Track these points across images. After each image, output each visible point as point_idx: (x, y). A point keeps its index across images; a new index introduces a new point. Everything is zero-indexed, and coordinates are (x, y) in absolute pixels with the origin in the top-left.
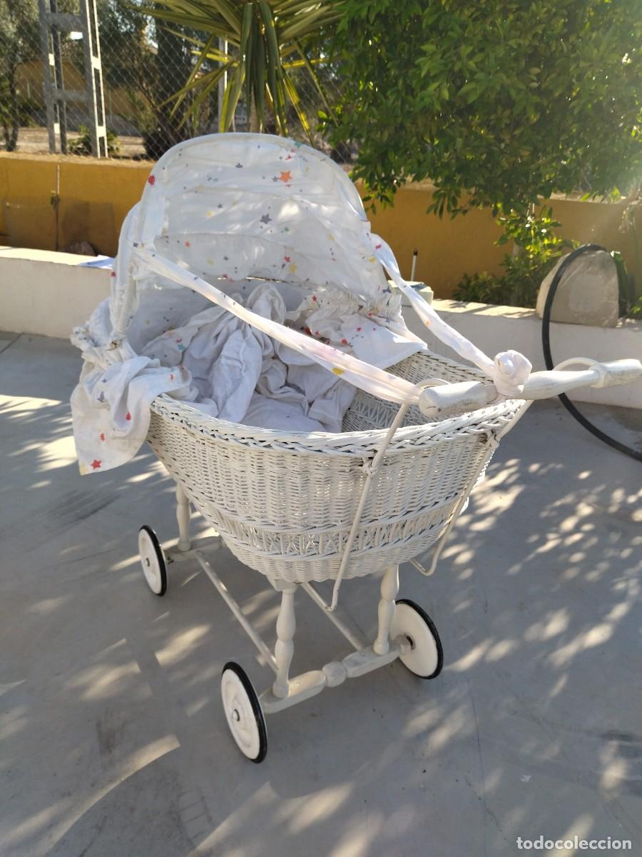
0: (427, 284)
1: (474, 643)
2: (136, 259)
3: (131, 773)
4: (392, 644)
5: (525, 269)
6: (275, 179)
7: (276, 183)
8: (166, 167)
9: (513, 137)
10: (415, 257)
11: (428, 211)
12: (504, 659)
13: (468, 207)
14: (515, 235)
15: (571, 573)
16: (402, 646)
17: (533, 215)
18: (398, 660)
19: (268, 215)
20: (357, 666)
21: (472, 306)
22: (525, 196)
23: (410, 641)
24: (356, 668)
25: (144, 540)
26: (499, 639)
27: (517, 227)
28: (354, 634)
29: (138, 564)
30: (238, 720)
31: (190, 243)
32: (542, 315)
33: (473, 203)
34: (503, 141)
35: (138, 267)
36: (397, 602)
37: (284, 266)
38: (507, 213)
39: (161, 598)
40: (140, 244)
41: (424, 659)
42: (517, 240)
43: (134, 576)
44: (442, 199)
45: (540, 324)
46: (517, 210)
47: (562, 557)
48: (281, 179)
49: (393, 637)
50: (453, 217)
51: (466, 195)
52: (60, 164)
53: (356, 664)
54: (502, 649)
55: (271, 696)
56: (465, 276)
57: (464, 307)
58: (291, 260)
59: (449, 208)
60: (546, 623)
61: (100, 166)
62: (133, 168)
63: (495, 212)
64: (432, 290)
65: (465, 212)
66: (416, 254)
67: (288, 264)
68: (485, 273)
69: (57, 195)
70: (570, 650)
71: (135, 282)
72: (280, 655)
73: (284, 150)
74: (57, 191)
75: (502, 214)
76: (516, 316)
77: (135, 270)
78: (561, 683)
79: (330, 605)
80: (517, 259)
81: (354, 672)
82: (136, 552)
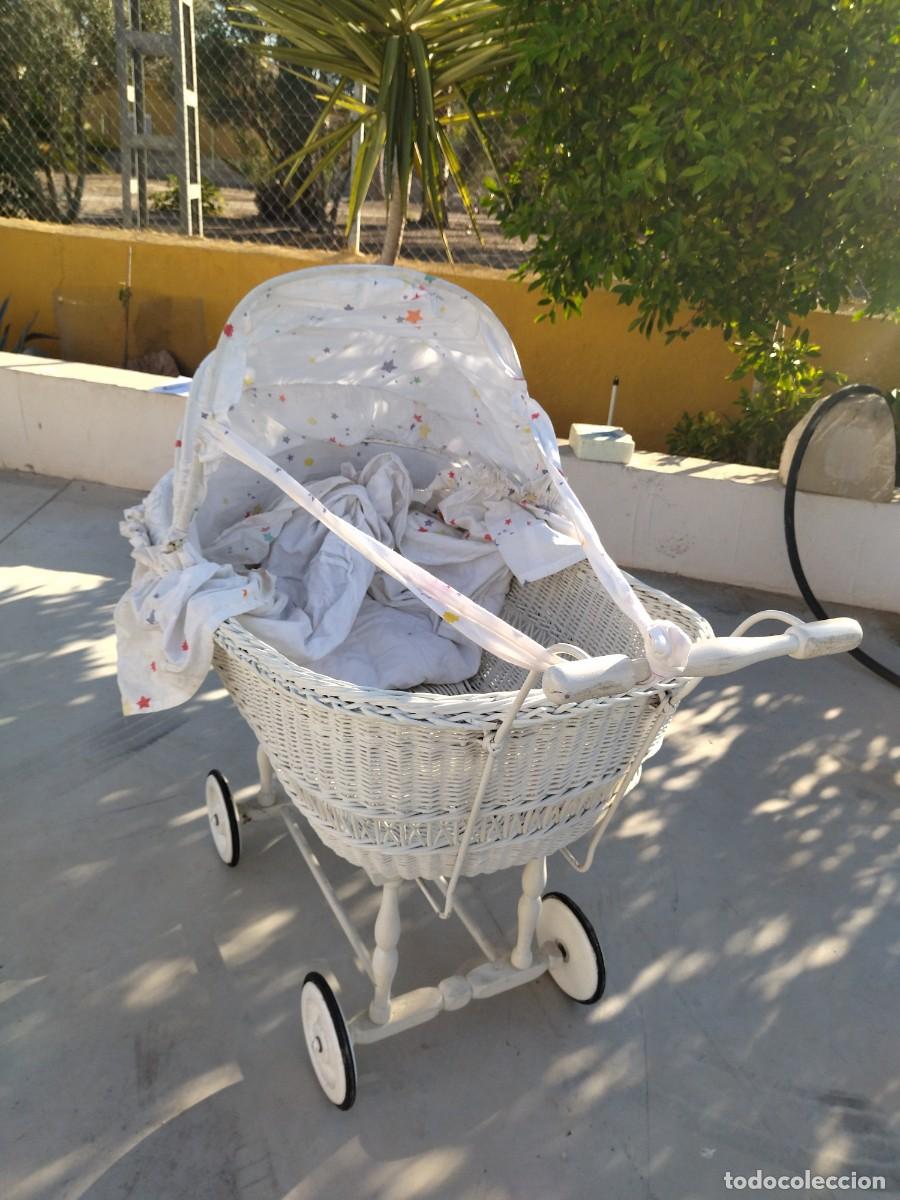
0: (628, 431)
1: (654, 956)
2: (205, 434)
3: (176, 1114)
4: (537, 951)
5: (767, 411)
6: (400, 320)
7: (400, 325)
8: (248, 313)
9: (756, 230)
10: (615, 388)
11: (631, 329)
12: (694, 980)
13: (689, 328)
14: (756, 367)
15: (800, 858)
16: (551, 958)
17: (780, 340)
18: (547, 974)
19: (391, 362)
20: (488, 982)
21: (690, 463)
22: (770, 312)
23: (563, 951)
24: (485, 987)
25: (212, 790)
26: (690, 950)
27: (758, 356)
28: (487, 936)
29: (205, 818)
30: (321, 1050)
31: (286, 397)
32: (785, 481)
33: (697, 322)
34: (742, 236)
35: (206, 445)
36: (544, 898)
37: (413, 426)
38: (744, 336)
39: (235, 868)
40: (210, 414)
41: (580, 977)
42: (759, 374)
43: (197, 836)
44: (652, 312)
45: (782, 493)
46: (760, 334)
47: (789, 835)
48: (407, 319)
49: (541, 942)
50: (668, 342)
51: (684, 314)
52: (132, 244)
53: (485, 980)
54: (692, 964)
55: (367, 1021)
56: (686, 416)
57: (678, 464)
58: (422, 419)
59: (660, 325)
60: (757, 930)
61: (188, 249)
63: (728, 334)
64: (634, 439)
65: (686, 334)
66: (616, 383)
67: (418, 425)
68: (712, 414)
69: (128, 289)
70: (791, 969)
71: (202, 464)
72: (380, 963)
73: (410, 287)
74: (127, 280)
75: (737, 336)
76: (749, 481)
77: (203, 448)
78: (771, 1018)
79: (443, 910)
80: (758, 395)
81: (481, 991)
82: (202, 803)
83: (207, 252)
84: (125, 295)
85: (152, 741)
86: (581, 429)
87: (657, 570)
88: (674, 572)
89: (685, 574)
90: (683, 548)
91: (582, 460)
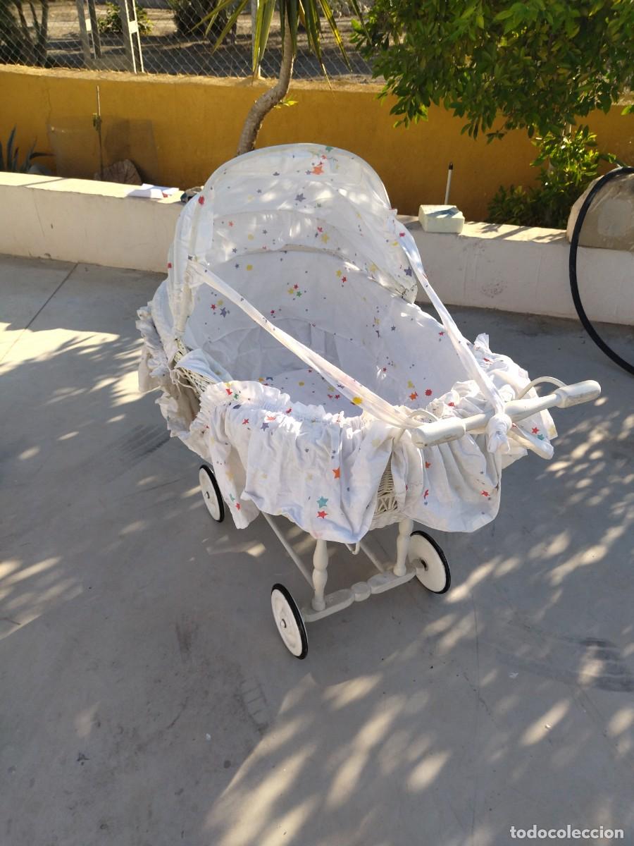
0: (460, 208)
1: (481, 562)
2: (191, 270)
4: (409, 566)
5: (560, 185)
6: (309, 173)
7: (309, 176)
8: (213, 187)
9: (550, 53)
10: (450, 171)
11: (463, 132)
12: (509, 575)
13: (504, 131)
14: (551, 155)
15: (576, 498)
16: (417, 569)
17: (568, 135)
18: (415, 576)
19: (302, 195)
21: (505, 228)
22: (561, 115)
23: (424, 564)
24: (378, 587)
25: (204, 477)
26: (505, 559)
27: (552, 148)
28: (378, 558)
29: (200, 493)
30: (285, 627)
31: (233, 223)
32: (570, 240)
33: (509, 126)
34: (540, 59)
35: (192, 277)
36: (412, 534)
37: (317, 235)
38: (543, 134)
39: (222, 523)
40: (194, 257)
41: (435, 577)
42: (554, 160)
43: (197, 505)
44: (477, 119)
45: (569, 247)
46: (553, 132)
47: (569, 484)
48: (314, 172)
49: (411, 560)
50: (489, 142)
51: (500, 119)
52: (98, 81)
53: (378, 584)
54: (509, 565)
55: (312, 609)
56: (501, 189)
57: (496, 230)
58: (323, 230)
59: (483, 128)
60: (549, 543)
61: (139, 84)
62: (169, 84)
63: (531, 133)
64: (464, 215)
65: (502, 135)
66: (451, 167)
67: (320, 234)
68: (520, 188)
69: (99, 118)
70: (568, 567)
71: (190, 290)
72: (318, 578)
73: (316, 156)
74: (98, 113)
75: (538, 134)
76: (546, 240)
77: (190, 280)
78: (557, 596)
79: (354, 550)
80: (552, 173)
81: (376, 590)
82: (198, 484)
83: (152, 84)
84: (97, 122)
85: (159, 445)
86: (427, 209)
87: (481, 307)
88: (492, 307)
89: (500, 309)
90: (499, 291)
91: (427, 232)
